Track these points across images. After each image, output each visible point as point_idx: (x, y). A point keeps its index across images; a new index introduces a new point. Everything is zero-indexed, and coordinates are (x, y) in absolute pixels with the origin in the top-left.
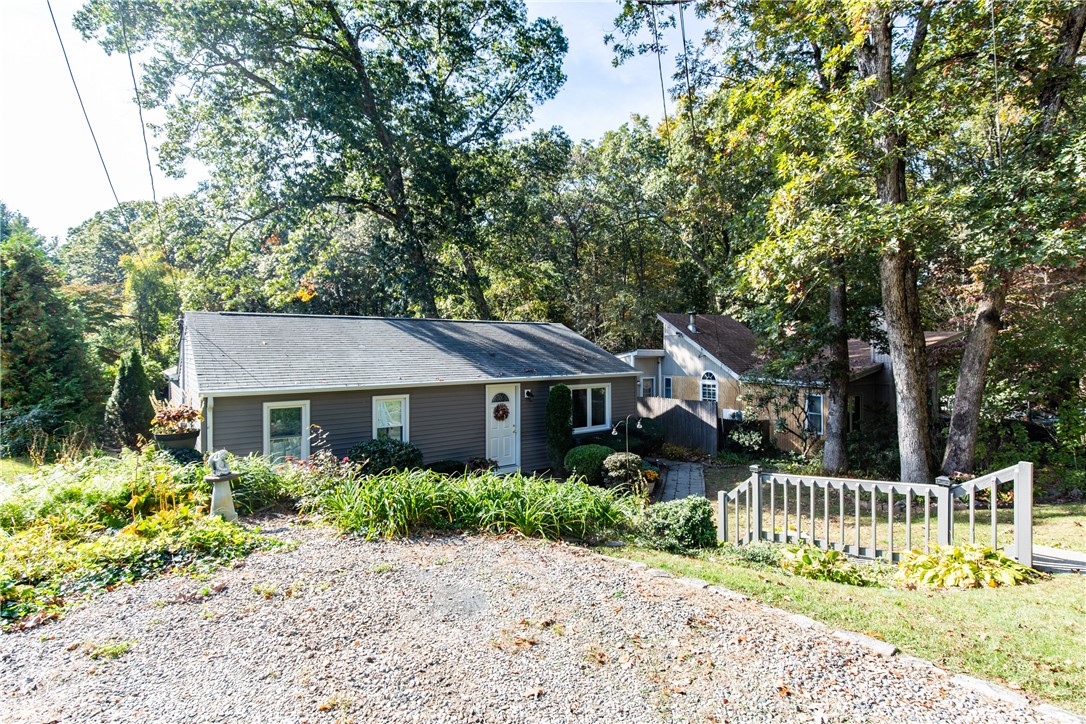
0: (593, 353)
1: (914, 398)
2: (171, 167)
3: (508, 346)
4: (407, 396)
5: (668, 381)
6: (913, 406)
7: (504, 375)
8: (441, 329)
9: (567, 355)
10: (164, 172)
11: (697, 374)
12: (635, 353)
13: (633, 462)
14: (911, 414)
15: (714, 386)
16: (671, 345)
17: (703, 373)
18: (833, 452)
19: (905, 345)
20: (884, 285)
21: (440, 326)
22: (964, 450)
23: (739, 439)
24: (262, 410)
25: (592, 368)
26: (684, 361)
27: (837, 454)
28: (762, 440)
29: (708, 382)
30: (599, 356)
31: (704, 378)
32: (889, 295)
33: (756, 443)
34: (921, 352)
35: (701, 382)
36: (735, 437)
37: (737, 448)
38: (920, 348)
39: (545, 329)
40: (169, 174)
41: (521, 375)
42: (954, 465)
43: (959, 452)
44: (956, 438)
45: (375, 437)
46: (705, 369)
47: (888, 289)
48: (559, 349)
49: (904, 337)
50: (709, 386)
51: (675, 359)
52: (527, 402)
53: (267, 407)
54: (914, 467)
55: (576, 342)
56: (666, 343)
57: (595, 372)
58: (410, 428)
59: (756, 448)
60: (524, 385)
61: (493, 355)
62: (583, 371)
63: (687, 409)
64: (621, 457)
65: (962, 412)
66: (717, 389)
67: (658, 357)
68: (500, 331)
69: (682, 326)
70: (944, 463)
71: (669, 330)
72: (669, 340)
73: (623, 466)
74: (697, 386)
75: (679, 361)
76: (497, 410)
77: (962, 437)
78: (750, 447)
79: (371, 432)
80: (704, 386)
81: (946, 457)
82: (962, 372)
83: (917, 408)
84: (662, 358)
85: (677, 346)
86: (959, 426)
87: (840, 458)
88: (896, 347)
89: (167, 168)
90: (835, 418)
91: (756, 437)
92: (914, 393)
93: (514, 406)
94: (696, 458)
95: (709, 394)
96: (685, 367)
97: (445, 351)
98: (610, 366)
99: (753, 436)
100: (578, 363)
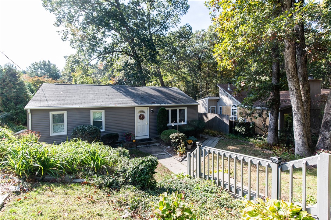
0: (183, 97)
1: (301, 114)
2: (73, 46)
3: (151, 94)
4: (104, 110)
5: (221, 108)
6: (300, 117)
7: (142, 104)
8: (129, 89)
9: (172, 97)
10: (72, 47)
11: (230, 106)
12: (208, 98)
13: (181, 136)
14: (299, 120)
15: (236, 110)
16: (222, 95)
17: (232, 105)
18: (271, 136)
19: (296, 89)
20: (286, 61)
21: (129, 88)
22: (328, 139)
23: (237, 129)
24: (49, 114)
25: (179, 102)
26: (226, 101)
27: (273, 137)
28: (245, 130)
29: (234, 108)
30: (185, 98)
31: (232, 107)
32: (288, 66)
33: (243, 131)
34: (307, 93)
35: (232, 108)
36: (236, 129)
37: (236, 133)
38: (307, 91)
39: (169, 89)
40: (73, 48)
41: (149, 104)
42: (322, 145)
43: (325, 139)
44: (323, 133)
45: (92, 124)
46: (233, 103)
47: (287, 63)
48: (170, 96)
49: (295, 85)
50: (234, 110)
51: (223, 100)
52: (151, 113)
53: (51, 113)
54: (300, 145)
55: (179, 93)
56: (220, 94)
57: (181, 103)
58: (105, 121)
59: (243, 133)
60: (150, 107)
61: (143, 97)
62: (175, 103)
63: (219, 117)
64: (177, 134)
65: (327, 120)
66: (237, 111)
67: (217, 100)
68: (151, 89)
69: (225, 89)
70: (317, 144)
71: (221, 90)
72: (221, 93)
73: (176, 138)
74: (230, 110)
75: (224, 101)
76: (140, 116)
77: (327, 133)
78: (241, 132)
79: (90, 122)
80: (233, 109)
81: (318, 141)
82: (328, 101)
83: (302, 118)
84: (219, 100)
85: (224, 95)
86: (325, 127)
87: (274, 139)
88: (291, 90)
89: (72, 46)
90: (272, 122)
91: (243, 129)
92: (300, 111)
93: (147, 115)
94: (220, 136)
95: (234, 112)
96: (226, 103)
97: (125, 95)
98: (187, 101)
99: (242, 128)
100: (175, 100)
